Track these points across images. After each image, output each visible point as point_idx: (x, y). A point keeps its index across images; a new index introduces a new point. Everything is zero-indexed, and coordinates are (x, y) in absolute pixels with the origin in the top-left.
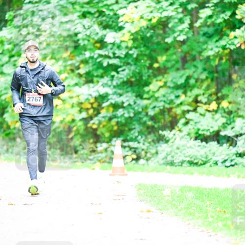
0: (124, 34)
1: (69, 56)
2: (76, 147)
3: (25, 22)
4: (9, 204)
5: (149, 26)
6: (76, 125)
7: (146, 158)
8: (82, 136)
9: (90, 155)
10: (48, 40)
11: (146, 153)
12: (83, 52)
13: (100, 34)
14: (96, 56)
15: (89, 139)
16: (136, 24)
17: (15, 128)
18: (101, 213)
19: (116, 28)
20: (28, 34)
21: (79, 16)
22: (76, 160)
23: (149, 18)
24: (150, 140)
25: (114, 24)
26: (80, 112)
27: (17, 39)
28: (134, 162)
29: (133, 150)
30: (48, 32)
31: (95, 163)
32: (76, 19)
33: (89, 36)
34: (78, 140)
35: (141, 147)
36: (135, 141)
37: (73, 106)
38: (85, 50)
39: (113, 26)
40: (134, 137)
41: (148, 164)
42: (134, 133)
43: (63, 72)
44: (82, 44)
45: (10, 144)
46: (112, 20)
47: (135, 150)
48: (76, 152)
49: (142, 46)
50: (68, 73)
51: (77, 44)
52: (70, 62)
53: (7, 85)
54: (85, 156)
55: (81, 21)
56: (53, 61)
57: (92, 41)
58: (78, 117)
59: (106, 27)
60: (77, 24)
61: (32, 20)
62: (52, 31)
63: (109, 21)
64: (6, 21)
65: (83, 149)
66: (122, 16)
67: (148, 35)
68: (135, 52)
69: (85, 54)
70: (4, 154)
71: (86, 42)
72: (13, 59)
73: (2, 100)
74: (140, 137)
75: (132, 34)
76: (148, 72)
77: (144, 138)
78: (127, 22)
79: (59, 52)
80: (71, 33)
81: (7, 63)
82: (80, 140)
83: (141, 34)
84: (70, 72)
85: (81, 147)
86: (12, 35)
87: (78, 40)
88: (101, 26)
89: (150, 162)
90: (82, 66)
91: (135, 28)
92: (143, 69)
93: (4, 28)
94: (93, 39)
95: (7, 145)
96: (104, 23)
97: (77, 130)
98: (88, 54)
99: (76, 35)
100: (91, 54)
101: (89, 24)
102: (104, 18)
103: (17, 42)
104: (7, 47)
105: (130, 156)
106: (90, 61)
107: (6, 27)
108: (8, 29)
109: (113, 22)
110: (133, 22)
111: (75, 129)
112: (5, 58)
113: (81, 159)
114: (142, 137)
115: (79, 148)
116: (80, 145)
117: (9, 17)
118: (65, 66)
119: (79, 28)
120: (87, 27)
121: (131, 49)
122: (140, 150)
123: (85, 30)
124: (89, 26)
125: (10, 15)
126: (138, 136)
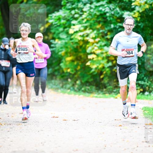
0: (135, 13)
1: (101, 27)
2: (106, 84)
3: (74, 6)
4: (63, 120)
5: (151, 8)
6: (105, 70)
7: (149, 91)
8: (109, 77)
9: (114, 89)
10: (88, 18)
11: (149, 88)
12: (109, 25)
13: (120, 14)
14: (117, 27)
15: (114, 79)
16: (143, 7)
17: (67, 72)
18: (121, 126)
19: (130, 10)
20: (76, 14)
21: (107, 2)
22: (105, 92)
23: (151, 3)
24: (151, 80)
25: (129, 7)
26: (108, 62)
27: (69, 17)
28: (141, 93)
29: (141, 86)
30: (88, 12)
31: (117, 94)
32: (105, 4)
33: (113, 15)
34: (106, 80)
35: (146, 84)
36: (142, 81)
37: (103, 59)
38: (111, 24)
39: (128, 9)
40: (141, 78)
41: (150, 95)
42: (142, 75)
43: (97, 37)
44: (109, 20)
45: (64, 83)
46: (127, 5)
47: (142, 86)
48: (105, 87)
49: (146, 21)
50: (100, 38)
51: (105, 20)
52: (101, 31)
53: (62, 46)
54: (111, 90)
55: (108, 5)
56: (91, 30)
57: (115, 18)
58: (107, 65)
59: (124, 9)
60: (106, 7)
61: (77, 5)
62: (90, 12)
63: (126, 5)
64: (62, 6)
65: (110, 85)
66: (134, 2)
67: (150, 14)
68: (142, 24)
69: (111, 26)
70: (60, 88)
71: (111, 18)
72: (66, 29)
73: (59, 55)
74: (145, 78)
75: (140, 13)
76: (150, 37)
77: (147, 78)
78: (137, 6)
79: (94, 25)
80: (102, 13)
81: (62, 32)
82: (108, 80)
83: (146, 13)
84: (101, 37)
85: (108, 84)
86: (66, 14)
87: (107, 17)
88: (121, 9)
89: (151, 93)
90: (109, 33)
91: (142, 9)
92: (147, 35)
93: (60, 10)
94: (116, 16)
95: (63, 83)
96: (123, 7)
97: (106, 73)
98: (112, 26)
99: (105, 14)
100: (114, 26)
101: (113, 7)
102: (123, 4)
103: (69, 18)
104: (63, 21)
105: (139, 89)
106: (114, 31)
107: (61, 9)
108: (63, 11)
109: (128, 6)
110: (140, 6)
111: (104, 73)
112: (61, 29)
113: (108, 92)
114: (146, 78)
115: (107, 85)
116: (108, 83)
117: (64, 3)
118: (98, 34)
119: (107, 10)
120: (112, 9)
121: (139, 23)
122: (145, 86)
123: (111, 11)
124: (113, 8)
125: (64, 2)
126: (144, 77)
